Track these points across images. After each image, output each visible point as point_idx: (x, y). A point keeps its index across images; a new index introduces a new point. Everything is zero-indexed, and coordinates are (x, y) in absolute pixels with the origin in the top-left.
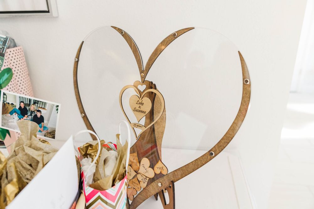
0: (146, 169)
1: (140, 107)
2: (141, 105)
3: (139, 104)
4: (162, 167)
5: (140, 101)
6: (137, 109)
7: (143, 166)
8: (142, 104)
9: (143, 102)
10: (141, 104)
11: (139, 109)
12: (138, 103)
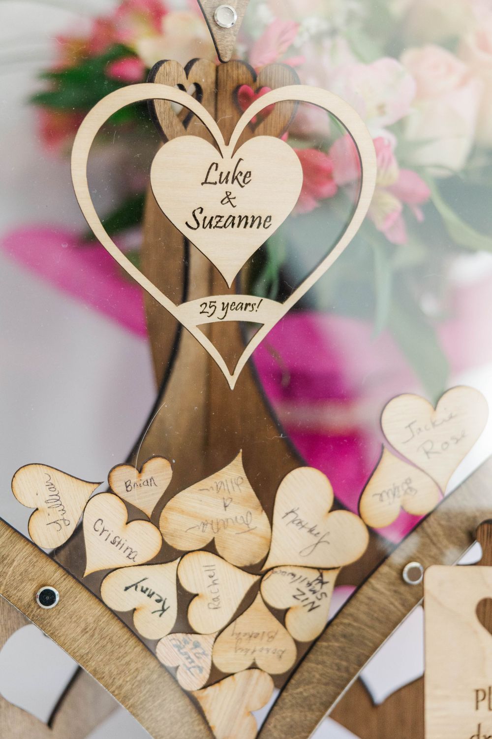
0: (311, 531)
1: (228, 198)
2: (234, 188)
3: (224, 179)
4: (408, 481)
5: (227, 165)
6: (208, 213)
7: (292, 517)
8: (241, 177)
9: (243, 168)
10: (235, 178)
11: (226, 211)
12: (214, 176)
